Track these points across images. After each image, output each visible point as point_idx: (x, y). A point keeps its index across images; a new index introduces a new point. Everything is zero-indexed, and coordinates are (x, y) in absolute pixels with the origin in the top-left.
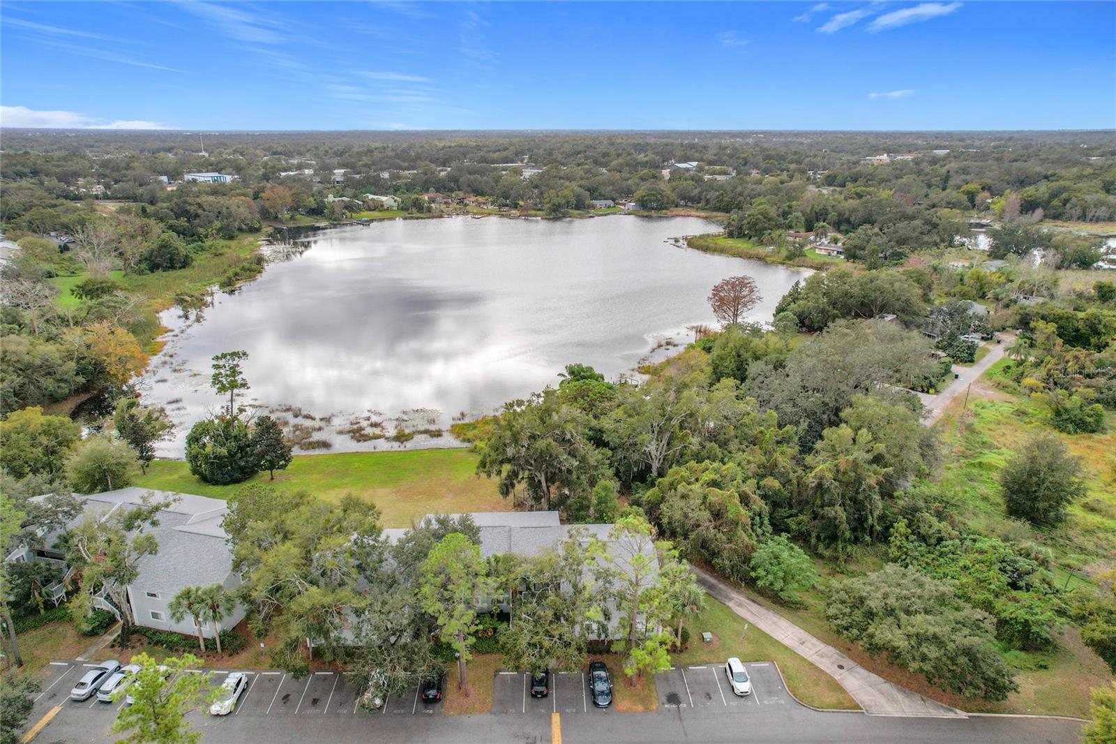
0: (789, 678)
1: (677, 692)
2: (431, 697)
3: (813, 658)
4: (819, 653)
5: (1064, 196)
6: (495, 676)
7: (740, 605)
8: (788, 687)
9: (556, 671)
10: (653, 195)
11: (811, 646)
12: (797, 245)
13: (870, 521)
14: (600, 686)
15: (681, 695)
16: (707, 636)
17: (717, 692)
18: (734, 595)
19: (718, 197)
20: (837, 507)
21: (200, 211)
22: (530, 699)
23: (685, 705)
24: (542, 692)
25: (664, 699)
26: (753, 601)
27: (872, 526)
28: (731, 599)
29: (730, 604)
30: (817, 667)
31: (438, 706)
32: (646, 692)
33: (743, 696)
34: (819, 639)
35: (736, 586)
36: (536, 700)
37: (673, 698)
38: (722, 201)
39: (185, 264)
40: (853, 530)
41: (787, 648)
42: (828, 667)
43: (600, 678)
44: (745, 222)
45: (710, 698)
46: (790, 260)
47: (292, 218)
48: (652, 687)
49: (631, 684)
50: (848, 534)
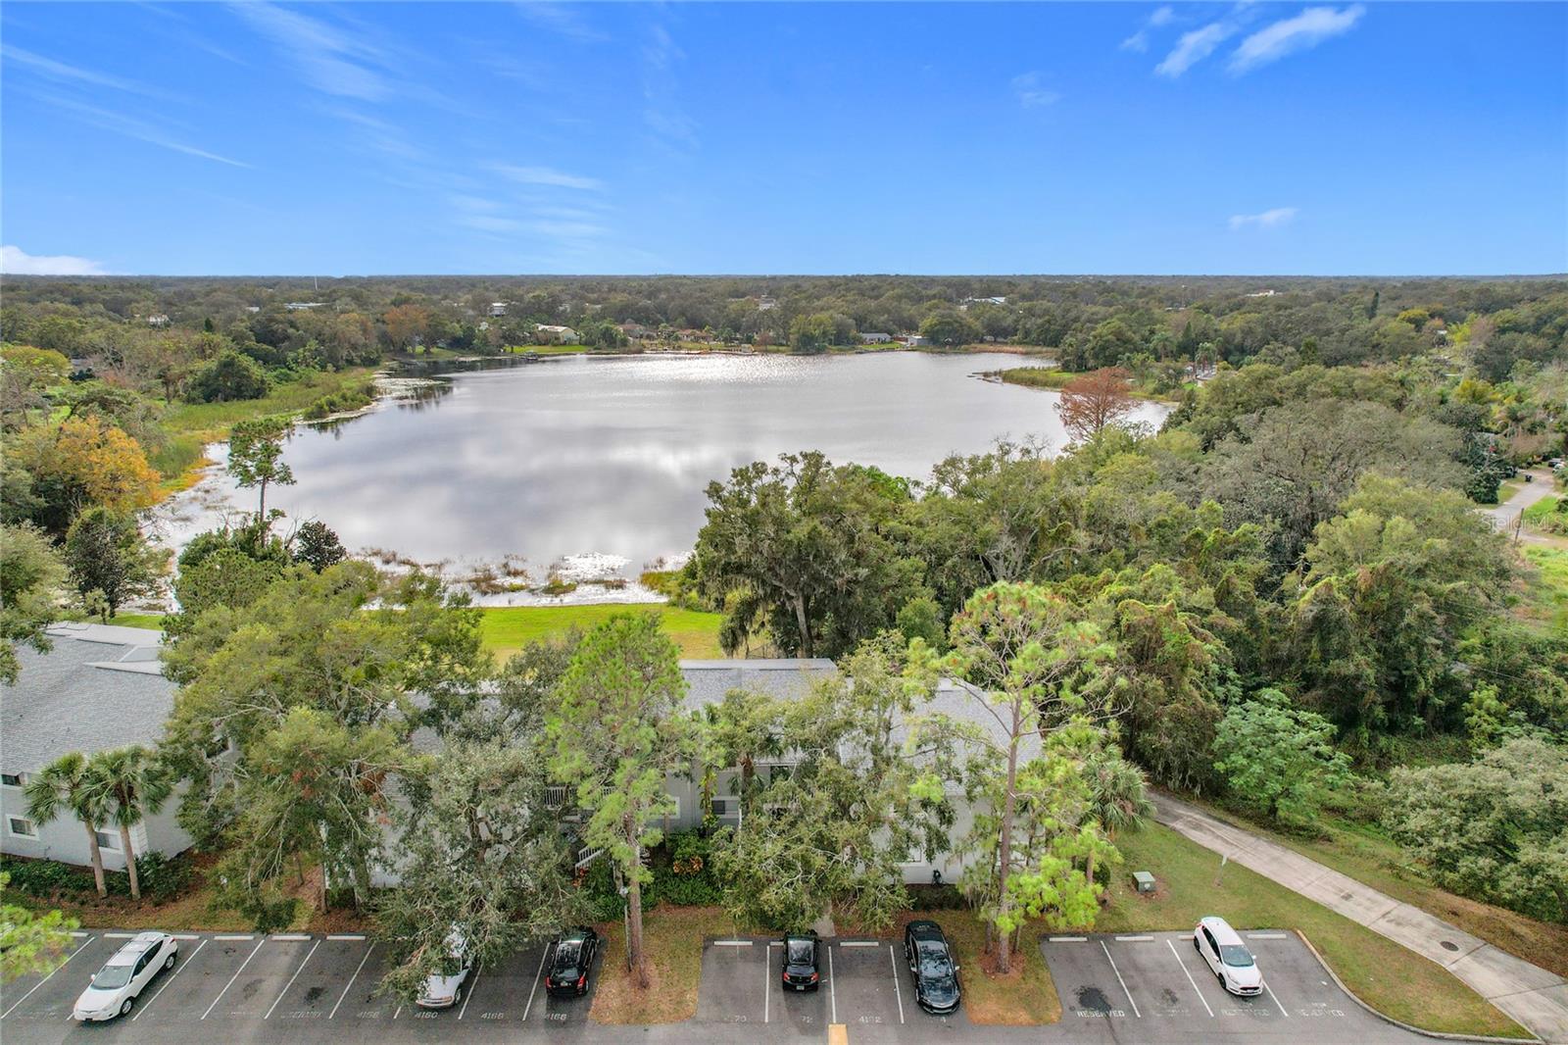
0: (1339, 965)
1: (1098, 986)
2: (564, 984)
3: (1382, 927)
4: (1390, 917)
5: (1559, 320)
6: (706, 948)
7: (1198, 827)
8: (1344, 981)
9: (834, 942)
10: (948, 323)
11: (1368, 903)
12: (1171, 371)
13: (1422, 687)
14: (930, 970)
15: (1108, 991)
16: (1144, 877)
17: (1185, 988)
18: (1180, 810)
19: (1043, 325)
20: (1359, 657)
21: (291, 331)
22: (781, 995)
23: (1121, 1014)
24: (805, 980)
25: (1074, 1000)
26: (1220, 820)
27: (1425, 699)
28: (1177, 818)
29: (1178, 825)
30: (1395, 945)
31: (580, 1004)
32: (1032, 983)
33: (1247, 996)
34: (1380, 890)
35: (1184, 793)
36: (794, 997)
37: (1091, 998)
38: (1048, 330)
39: (259, 392)
40: (1389, 707)
41: (1316, 905)
42: (1421, 946)
43: (930, 954)
44: (1089, 346)
45: (1174, 1000)
46: (1161, 393)
47: (427, 352)
48: (1044, 974)
49: (998, 968)
50: (1379, 712)
